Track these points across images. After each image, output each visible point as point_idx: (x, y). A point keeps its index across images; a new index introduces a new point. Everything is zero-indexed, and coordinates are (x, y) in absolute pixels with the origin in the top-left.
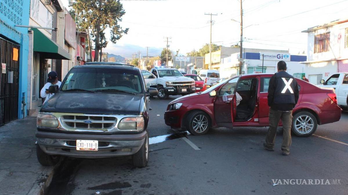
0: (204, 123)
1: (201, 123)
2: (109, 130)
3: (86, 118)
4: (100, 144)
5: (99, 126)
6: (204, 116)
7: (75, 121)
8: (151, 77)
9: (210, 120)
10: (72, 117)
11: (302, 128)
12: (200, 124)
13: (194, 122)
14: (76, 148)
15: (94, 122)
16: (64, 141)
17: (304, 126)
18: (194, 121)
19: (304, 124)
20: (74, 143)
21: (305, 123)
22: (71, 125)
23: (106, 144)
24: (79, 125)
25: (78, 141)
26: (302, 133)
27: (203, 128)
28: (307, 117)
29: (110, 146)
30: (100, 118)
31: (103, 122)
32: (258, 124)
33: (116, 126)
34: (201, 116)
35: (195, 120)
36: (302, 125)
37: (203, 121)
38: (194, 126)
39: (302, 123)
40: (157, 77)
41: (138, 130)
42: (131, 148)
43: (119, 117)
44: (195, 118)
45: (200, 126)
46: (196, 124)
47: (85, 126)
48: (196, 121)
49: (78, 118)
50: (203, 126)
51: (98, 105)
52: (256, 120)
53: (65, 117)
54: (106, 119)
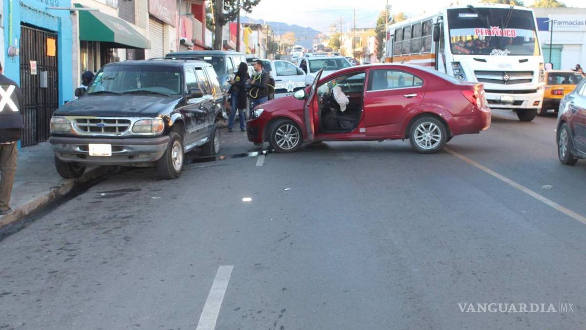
0: (293, 136)
1: (290, 136)
2: (122, 134)
3: (100, 121)
4: (114, 149)
5: (113, 129)
6: (292, 127)
7: (88, 124)
9: (300, 130)
10: (85, 121)
11: (425, 141)
12: (289, 138)
13: (278, 135)
14: (88, 153)
15: (106, 125)
16: (77, 146)
17: (428, 138)
18: (277, 133)
19: (428, 136)
20: (86, 148)
21: (429, 134)
22: (85, 129)
23: (120, 148)
24: (93, 129)
25: (91, 146)
26: (425, 147)
27: (292, 144)
28: (432, 124)
29: (125, 151)
30: (114, 121)
31: (117, 125)
32: (364, 136)
33: (130, 129)
34: (288, 126)
35: (279, 132)
36: (425, 136)
37: (291, 133)
38: (279, 140)
39: (426, 134)
40: (306, 73)
41: (154, 134)
42: (148, 153)
43: (133, 120)
44: (279, 129)
45: (288, 139)
46: (281, 137)
47: (98, 129)
48: (282, 133)
49: (92, 121)
50: (293, 140)
51: (114, 108)
52: (362, 130)
53: (79, 121)
54: (120, 121)
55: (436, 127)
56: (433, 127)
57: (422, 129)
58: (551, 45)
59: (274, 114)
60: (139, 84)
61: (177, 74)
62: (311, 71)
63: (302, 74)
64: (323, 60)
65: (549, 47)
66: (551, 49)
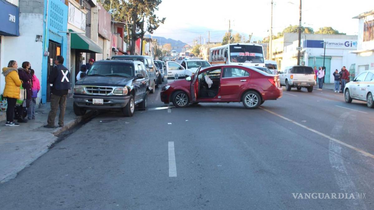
0: (185, 99)
1: (183, 99)
2: (109, 94)
3: (98, 88)
4: (104, 101)
5: (104, 92)
6: (184, 95)
7: (92, 89)
8: (180, 68)
9: (188, 97)
10: (91, 88)
11: (250, 103)
12: (182, 100)
13: (177, 99)
14: (92, 103)
15: (101, 90)
16: (87, 99)
17: (252, 102)
18: (177, 98)
19: (251, 100)
20: (92, 100)
21: (252, 99)
22: (90, 91)
23: (107, 101)
24: (94, 92)
25: (93, 99)
26: (250, 106)
27: (184, 103)
28: (253, 95)
29: (110, 102)
30: (105, 88)
31: (106, 90)
32: (220, 100)
33: (112, 92)
34: (182, 94)
35: (178, 97)
36: (250, 101)
37: (184, 98)
38: (177, 101)
39: (250, 99)
40: (185, 68)
41: (123, 94)
42: (120, 104)
43: (114, 88)
44: (178, 96)
45: (182, 101)
46: (179, 100)
47: (97, 92)
48: (179, 98)
49: (94, 88)
50: (185, 102)
51: (105, 82)
52: (219, 97)
53: (87, 88)
54: (108, 88)
55: (255, 96)
56: (254, 96)
57: (248, 97)
58: (324, 56)
59: (175, 88)
60: (112, 72)
61: (131, 67)
62: (188, 68)
63: (183, 69)
64: (194, 62)
65: (324, 57)
66: (324, 58)
